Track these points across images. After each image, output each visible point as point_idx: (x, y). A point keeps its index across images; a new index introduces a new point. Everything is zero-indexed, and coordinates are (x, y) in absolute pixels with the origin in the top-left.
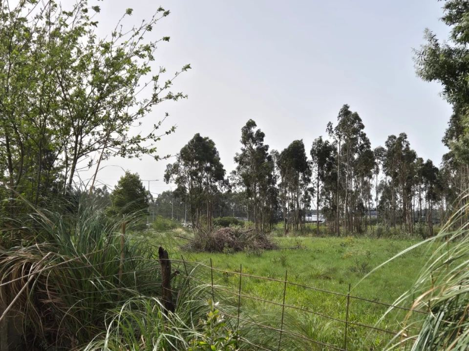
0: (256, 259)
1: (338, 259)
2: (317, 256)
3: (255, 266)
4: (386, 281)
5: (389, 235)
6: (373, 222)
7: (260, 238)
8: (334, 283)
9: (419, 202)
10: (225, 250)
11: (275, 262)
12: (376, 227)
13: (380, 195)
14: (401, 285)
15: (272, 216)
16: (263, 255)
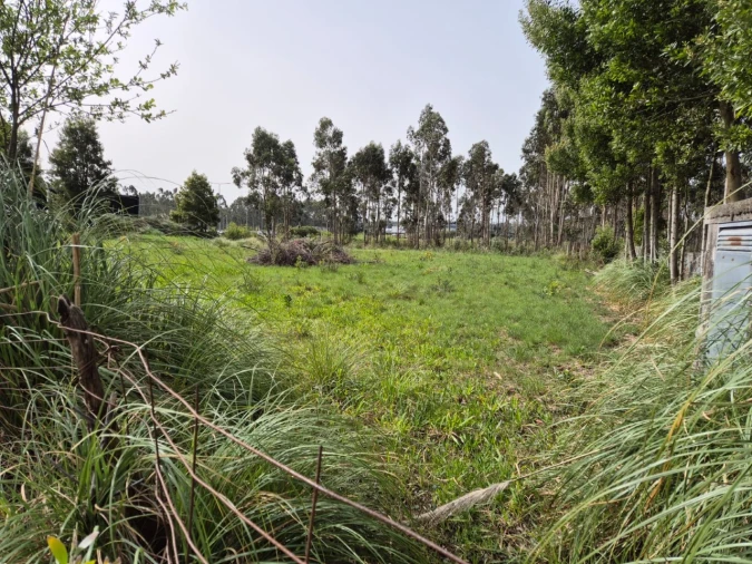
0: (331, 275)
1: (418, 276)
2: (397, 271)
3: (329, 283)
4: (469, 302)
5: (467, 249)
6: (452, 235)
7: (337, 251)
8: (415, 303)
9: (497, 216)
10: (298, 264)
11: (351, 279)
12: (454, 240)
13: (461, 208)
14: (485, 306)
15: (352, 226)
16: (339, 270)
